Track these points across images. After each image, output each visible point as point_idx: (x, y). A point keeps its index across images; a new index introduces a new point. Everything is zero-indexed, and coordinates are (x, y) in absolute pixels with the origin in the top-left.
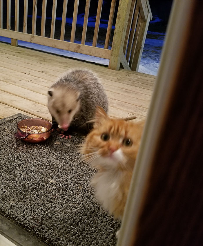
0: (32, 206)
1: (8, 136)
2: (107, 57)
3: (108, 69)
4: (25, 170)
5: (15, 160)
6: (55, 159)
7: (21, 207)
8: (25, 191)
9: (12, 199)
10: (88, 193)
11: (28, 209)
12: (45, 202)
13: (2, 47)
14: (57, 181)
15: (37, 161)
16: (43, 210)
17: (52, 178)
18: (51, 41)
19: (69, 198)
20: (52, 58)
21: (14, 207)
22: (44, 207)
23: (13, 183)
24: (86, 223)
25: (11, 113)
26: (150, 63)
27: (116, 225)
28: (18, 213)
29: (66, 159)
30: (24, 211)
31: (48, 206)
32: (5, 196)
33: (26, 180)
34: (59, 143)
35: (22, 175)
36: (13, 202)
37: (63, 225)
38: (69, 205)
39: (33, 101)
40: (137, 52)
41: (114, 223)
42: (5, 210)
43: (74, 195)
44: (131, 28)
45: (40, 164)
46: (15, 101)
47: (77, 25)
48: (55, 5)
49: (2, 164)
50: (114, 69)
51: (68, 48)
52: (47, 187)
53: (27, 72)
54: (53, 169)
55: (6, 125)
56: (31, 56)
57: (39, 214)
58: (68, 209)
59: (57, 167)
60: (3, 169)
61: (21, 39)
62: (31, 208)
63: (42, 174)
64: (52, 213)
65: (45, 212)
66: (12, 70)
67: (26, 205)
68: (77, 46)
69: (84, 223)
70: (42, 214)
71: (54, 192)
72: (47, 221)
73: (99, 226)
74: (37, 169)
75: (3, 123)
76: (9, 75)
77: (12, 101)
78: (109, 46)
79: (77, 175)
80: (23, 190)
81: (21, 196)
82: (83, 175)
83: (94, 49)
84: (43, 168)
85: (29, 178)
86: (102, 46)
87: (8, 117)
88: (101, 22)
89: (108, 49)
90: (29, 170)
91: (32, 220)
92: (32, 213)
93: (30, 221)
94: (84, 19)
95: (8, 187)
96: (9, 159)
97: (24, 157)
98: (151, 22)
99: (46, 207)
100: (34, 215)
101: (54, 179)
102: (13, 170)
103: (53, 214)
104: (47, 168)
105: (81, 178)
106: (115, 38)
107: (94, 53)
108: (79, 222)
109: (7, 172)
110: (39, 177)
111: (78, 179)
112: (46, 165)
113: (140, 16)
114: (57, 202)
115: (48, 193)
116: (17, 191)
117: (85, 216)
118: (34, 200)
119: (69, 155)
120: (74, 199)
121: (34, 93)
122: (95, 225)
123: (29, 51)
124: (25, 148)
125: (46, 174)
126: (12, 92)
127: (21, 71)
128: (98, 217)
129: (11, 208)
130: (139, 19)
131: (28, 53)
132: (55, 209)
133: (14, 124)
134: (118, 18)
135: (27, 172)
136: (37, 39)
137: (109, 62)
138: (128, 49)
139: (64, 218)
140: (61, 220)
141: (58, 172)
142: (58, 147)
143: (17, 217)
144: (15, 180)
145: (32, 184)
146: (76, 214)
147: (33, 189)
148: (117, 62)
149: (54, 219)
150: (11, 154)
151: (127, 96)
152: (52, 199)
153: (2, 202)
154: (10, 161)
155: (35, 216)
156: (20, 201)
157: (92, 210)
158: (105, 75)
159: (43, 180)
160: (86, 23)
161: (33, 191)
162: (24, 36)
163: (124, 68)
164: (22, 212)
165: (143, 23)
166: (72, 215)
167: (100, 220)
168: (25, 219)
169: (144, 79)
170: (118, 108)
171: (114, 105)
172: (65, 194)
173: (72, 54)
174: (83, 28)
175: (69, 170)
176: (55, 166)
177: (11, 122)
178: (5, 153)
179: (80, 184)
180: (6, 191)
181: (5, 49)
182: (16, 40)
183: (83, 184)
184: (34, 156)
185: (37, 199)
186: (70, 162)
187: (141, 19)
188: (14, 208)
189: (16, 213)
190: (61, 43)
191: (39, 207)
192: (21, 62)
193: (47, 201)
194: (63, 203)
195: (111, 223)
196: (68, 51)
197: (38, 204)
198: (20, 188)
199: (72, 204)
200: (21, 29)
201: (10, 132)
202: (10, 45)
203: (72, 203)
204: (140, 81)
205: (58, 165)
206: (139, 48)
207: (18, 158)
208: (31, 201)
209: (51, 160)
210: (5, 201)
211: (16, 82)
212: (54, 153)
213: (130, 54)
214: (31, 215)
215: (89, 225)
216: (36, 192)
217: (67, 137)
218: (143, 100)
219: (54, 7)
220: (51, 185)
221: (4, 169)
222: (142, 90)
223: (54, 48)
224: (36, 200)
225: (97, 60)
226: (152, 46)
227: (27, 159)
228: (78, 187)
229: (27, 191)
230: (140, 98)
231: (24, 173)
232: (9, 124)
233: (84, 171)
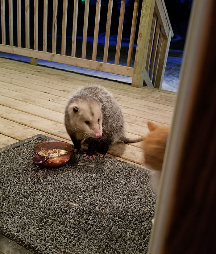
0: (54, 234)
1: (27, 158)
2: (130, 75)
3: (131, 87)
4: (45, 194)
5: (35, 184)
6: (78, 181)
7: (42, 235)
8: (45, 217)
9: (32, 227)
10: (114, 216)
11: (50, 237)
12: (68, 229)
13: (21, 66)
14: (81, 205)
15: (59, 184)
16: (66, 237)
17: (75, 202)
18: (73, 60)
19: (94, 223)
20: (73, 77)
21: (34, 235)
22: (67, 234)
23: (33, 209)
24: (113, 249)
25: (31, 134)
26: (173, 80)
27: (144, 250)
28: (38, 242)
29: (90, 180)
30: (45, 239)
31: (72, 233)
32: (23, 223)
33: (46, 205)
34: (82, 164)
35: (42, 200)
36: (33, 230)
37: (88, 252)
38: (94, 231)
39: (54, 121)
40: (159, 70)
41: (142, 248)
42: (24, 239)
43: (99, 219)
44: (153, 46)
45: (62, 187)
46: (35, 121)
47: (98, 44)
48: (75, 23)
49: (20, 189)
50: (137, 87)
51: (90, 67)
52: (70, 212)
53: (48, 92)
54: (76, 192)
55: (25, 147)
56: (51, 75)
57: (62, 241)
58: (93, 235)
59: (81, 190)
60: (21, 195)
61: (41, 58)
62: (53, 236)
63: (64, 198)
64: (76, 240)
65: (67, 240)
66: (32, 89)
67: (47, 233)
68: (99, 64)
69: (110, 249)
70: (65, 242)
71: (77, 217)
72: (70, 249)
73: (127, 251)
74: (59, 193)
75: (21, 145)
76: (28, 95)
77: (31, 121)
78: (131, 64)
79: (102, 198)
80: (44, 216)
81: (42, 223)
82: (108, 197)
83: (116, 67)
84: (65, 192)
85: (50, 203)
86: (124, 65)
87: (27, 139)
88: (122, 41)
89: (130, 67)
90: (50, 194)
91: (54, 249)
92: (54, 241)
93: (51, 250)
94: (106, 37)
95: (28, 213)
96: (28, 184)
97: (44, 180)
98: (172, 40)
99: (69, 233)
100: (56, 244)
101: (77, 203)
102: (32, 195)
103: (77, 242)
104: (69, 191)
105: (106, 201)
106: (137, 56)
107: (116, 71)
108: (105, 248)
109: (26, 198)
110: (61, 201)
111: (104, 201)
112: (69, 189)
113: (162, 34)
114: (81, 228)
115: (72, 219)
116: (37, 218)
117: (112, 242)
118: (56, 227)
119: (93, 176)
120: (100, 223)
121: (55, 113)
122: (122, 250)
123: (50, 70)
124: (45, 170)
125: (69, 198)
126: (32, 112)
127: (41, 91)
128: (126, 242)
129: (31, 237)
130: (160, 37)
131: (49, 72)
132: (78, 235)
133: (33, 146)
134: (140, 36)
135: (47, 197)
136: (58, 58)
137: (132, 81)
138: (151, 67)
139: (89, 245)
140: (86, 248)
141: (82, 195)
142: (81, 168)
143: (37, 247)
144: (35, 206)
145: (53, 209)
146: (101, 240)
147: (55, 215)
148: (140, 80)
149: (78, 246)
150: (30, 178)
151: (152, 113)
152: (75, 225)
153: (21, 230)
154: (30, 185)
155: (58, 245)
156: (40, 229)
157: (119, 235)
158: (127, 93)
159: (65, 205)
160: (108, 41)
161: (54, 218)
162: (44, 55)
163: (147, 86)
164: (42, 241)
165: (164, 41)
166: (97, 241)
167: (128, 245)
168: (47, 248)
169: (167, 96)
170: (143, 126)
171: (139, 122)
172: (90, 219)
173: (94, 72)
174: (105, 46)
175: (93, 192)
176: (78, 189)
177: (30, 144)
178: (24, 177)
179: (106, 207)
180: (25, 218)
181: (24, 68)
182: (36, 59)
183: (108, 207)
184: (56, 179)
185: (59, 225)
186: (94, 184)
187: (162, 37)
188: (34, 237)
189: (36, 242)
190: (83, 62)
191: (61, 234)
192: (42, 81)
193: (70, 228)
194: (87, 229)
195: (140, 248)
196: (90, 69)
197: (60, 231)
198: (40, 214)
199: (97, 230)
200: (41, 48)
201: (29, 154)
202: (29, 65)
203: (97, 228)
204: (164, 98)
205: (82, 187)
206: (161, 66)
207: (38, 182)
208: (52, 228)
209: (73, 183)
210: (24, 229)
211: (35, 102)
212: (77, 175)
213: (153, 72)
214: (52, 244)
215: (116, 251)
216: (58, 218)
217: (91, 157)
218: (167, 117)
219: (75, 26)
220: (74, 209)
221: (23, 194)
222: (166, 107)
223: (76, 67)
224: (58, 227)
225: (120, 79)
226: (175, 63)
227: (48, 183)
228: (103, 210)
229: (48, 218)
230: (164, 115)
231: (45, 198)
232: (28, 145)
233: (109, 192)
